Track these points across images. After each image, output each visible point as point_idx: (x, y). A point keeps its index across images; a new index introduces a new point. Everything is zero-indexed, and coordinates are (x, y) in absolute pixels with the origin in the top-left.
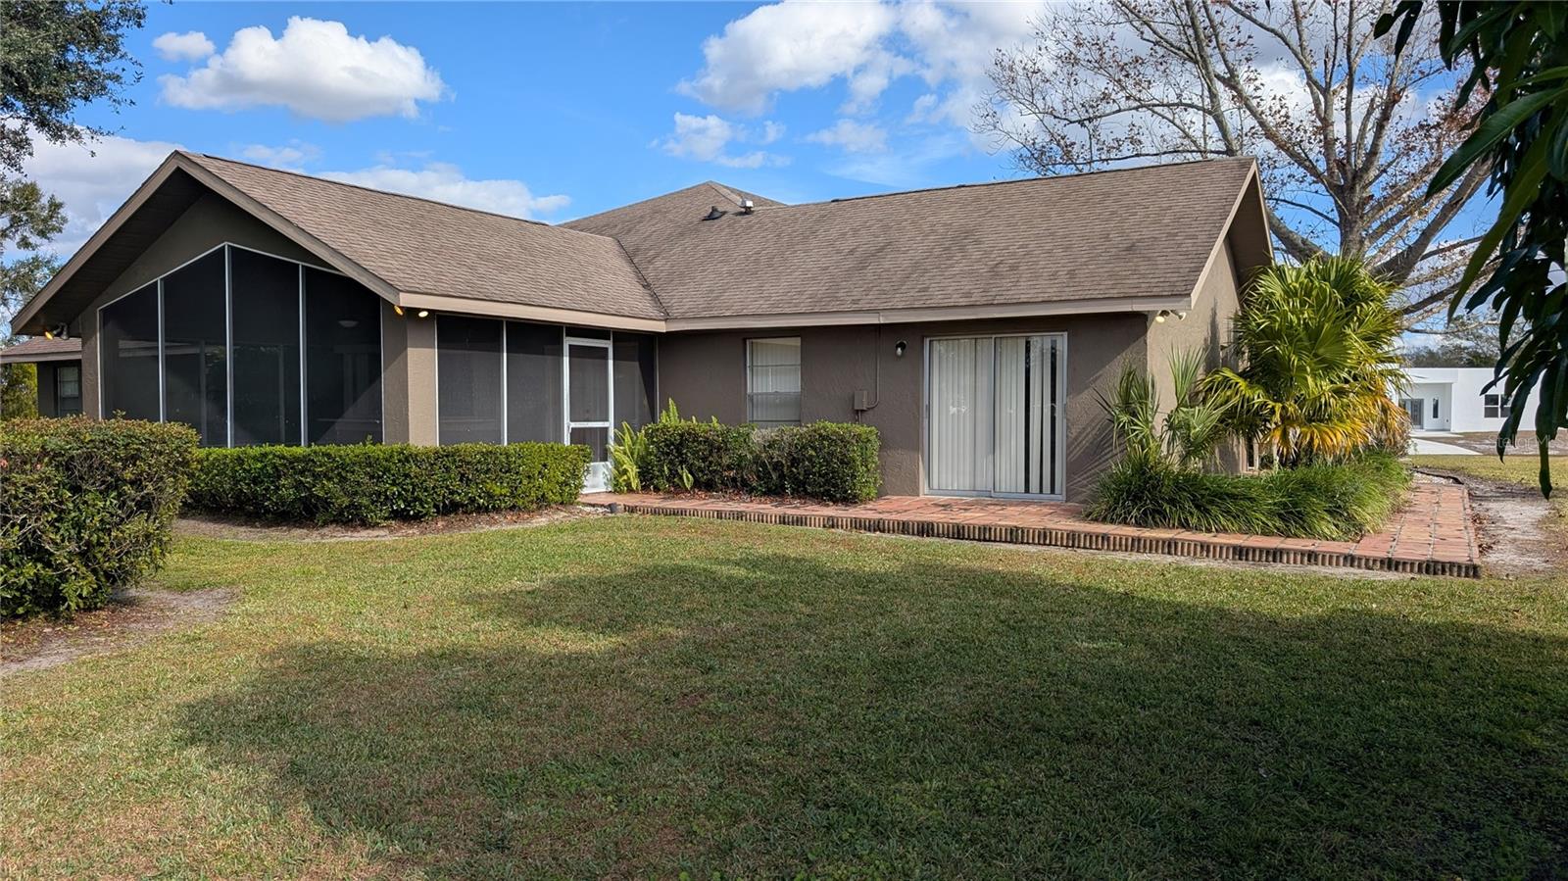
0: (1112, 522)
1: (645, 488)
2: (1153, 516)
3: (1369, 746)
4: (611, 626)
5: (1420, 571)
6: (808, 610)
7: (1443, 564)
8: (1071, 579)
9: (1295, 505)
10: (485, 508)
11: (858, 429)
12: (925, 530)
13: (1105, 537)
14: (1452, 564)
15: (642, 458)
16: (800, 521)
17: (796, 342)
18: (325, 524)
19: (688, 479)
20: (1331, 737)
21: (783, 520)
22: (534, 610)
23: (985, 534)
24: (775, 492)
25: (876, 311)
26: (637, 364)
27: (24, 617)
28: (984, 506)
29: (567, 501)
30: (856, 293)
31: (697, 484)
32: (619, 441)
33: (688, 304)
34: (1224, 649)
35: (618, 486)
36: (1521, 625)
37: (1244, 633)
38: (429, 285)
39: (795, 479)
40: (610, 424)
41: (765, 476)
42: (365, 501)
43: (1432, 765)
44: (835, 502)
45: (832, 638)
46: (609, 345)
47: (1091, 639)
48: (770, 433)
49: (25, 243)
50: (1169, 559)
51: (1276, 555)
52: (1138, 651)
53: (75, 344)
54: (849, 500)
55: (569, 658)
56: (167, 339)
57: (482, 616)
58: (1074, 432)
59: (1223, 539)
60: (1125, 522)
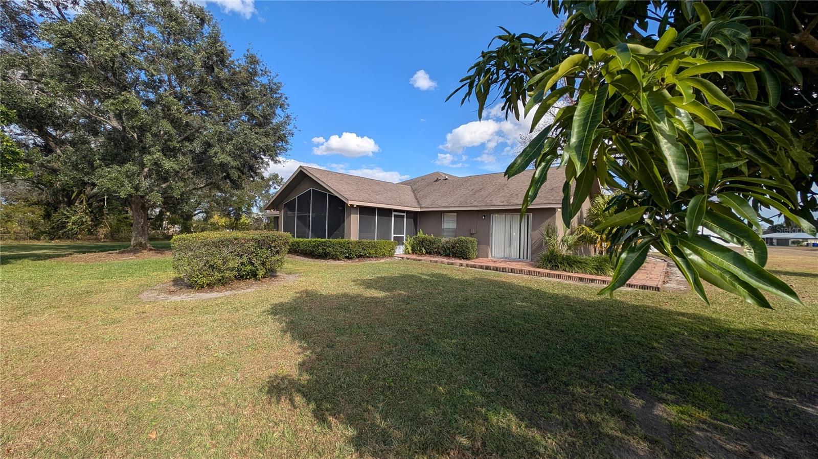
0: (542, 268)
1: (413, 253)
2: (555, 267)
3: (597, 341)
4: (388, 290)
5: (640, 288)
6: (442, 289)
7: (647, 287)
8: (524, 284)
9: (601, 266)
10: (369, 257)
11: (471, 239)
12: (487, 268)
13: (539, 273)
14: (650, 287)
15: (412, 245)
16: (452, 264)
17: (456, 214)
18: (329, 259)
19: (424, 251)
20: (586, 338)
21: (448, 264)
22: (368, 284)
23: (504, 270)
24: (447, 256)
25: (477, 206)
26: (412, 220)
27: (249, 279)
28: (505, 262)
29: (391, 255)
30: (472, 201)
31: (427, 253)
32: (406, 240)
33: (426, 204)
34: (562, 308)
35: (406, 252)
36: (667, 307)
37: (572, 304)
38: (357, 199)
39: (453, 252)
40: (404, 236)
41: (445, 251)
42: (339, 253)
43: (616, 349)
44: (464, 259)
45: (446, 297)
46: (405, 214)
47: (522, 302)
48: (447, 239)
49: (275, 188)
50: (558, 280)
51: (592, 281)
52: (535, 307)
53: (278, 212)
54: (467, 259)
55: (373, 298)
56: (298, 211)
57: (356, 285)
58: (534, 242)
59: (576, 275)
60: (546, 268)
